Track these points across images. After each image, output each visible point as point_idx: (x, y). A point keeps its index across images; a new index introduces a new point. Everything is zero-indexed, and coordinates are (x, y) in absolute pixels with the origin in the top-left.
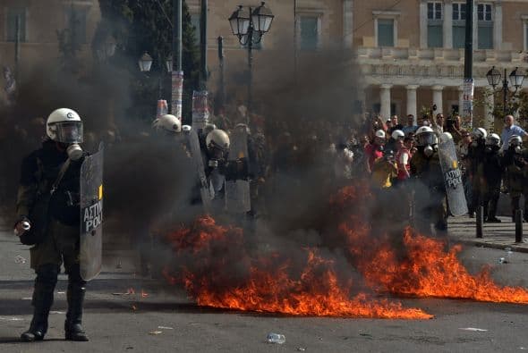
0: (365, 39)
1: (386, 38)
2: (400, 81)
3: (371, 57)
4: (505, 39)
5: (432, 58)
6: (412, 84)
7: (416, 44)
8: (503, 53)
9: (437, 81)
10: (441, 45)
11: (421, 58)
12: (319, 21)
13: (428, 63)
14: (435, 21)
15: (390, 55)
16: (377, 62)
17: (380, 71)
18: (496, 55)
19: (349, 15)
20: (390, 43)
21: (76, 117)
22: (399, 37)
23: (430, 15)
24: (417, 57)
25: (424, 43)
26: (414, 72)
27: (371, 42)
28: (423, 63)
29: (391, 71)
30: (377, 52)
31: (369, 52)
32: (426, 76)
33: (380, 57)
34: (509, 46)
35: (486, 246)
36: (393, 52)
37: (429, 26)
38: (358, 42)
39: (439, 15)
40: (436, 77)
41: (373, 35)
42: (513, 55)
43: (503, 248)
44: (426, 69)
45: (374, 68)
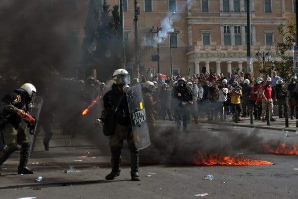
0: (198, 42)
1: (207, 42)
2: (213, 60)
3: (201, 50)
4: (257, 41)
5: (227, 50)
6: (218, 61)
7: (219, 44)
8: (256, 46)
9: (229, 59)
10: (230, 44)
11: (222, 50)
12: (178, 35)
13: (225, 52)
14: (227, 34)
15: (208, 49)
16: (203, 52)
17: (204, 55)
18: (253, 48)
19: (190, 32)
20: (209, 43)
21: (126, 72)
22: (212, 41)
23: (225, 31)
24: (220, 49)
25: (223, 43)
26: (219, 55)
27: (200, 44)
28: (222, 52)
29: (209, 55)
30: (203, 48)
31: (200, 47)
32: (224, 57)
33: (204, 50)
34: (259, 44)
35: (272, 129)
36: (210, 48)
37: (225, 36)
38: (195, 43)
39: (229, 31)
40: (228, 57)
41: (201, 40)
42: (261, 47)
43: (280, 130)
44: (224, 54)
45: (202, 54)
